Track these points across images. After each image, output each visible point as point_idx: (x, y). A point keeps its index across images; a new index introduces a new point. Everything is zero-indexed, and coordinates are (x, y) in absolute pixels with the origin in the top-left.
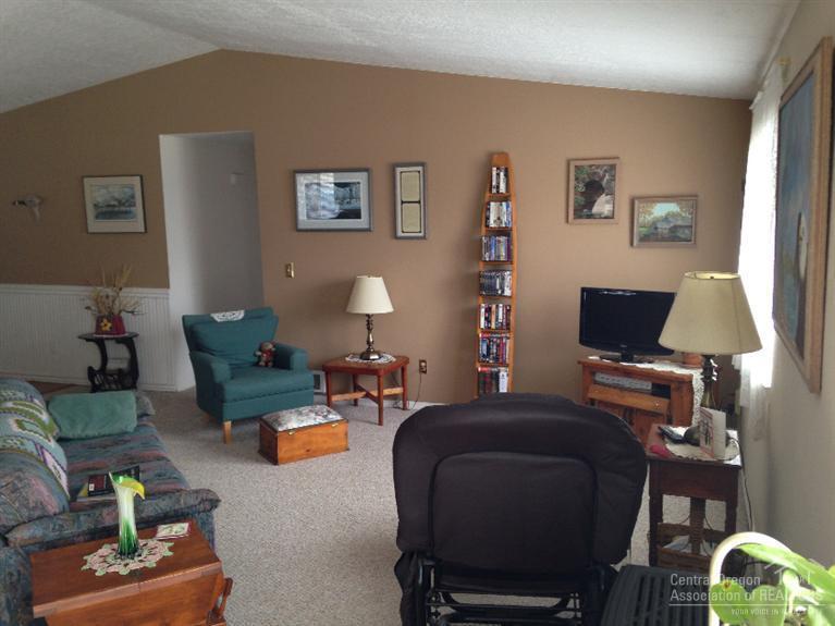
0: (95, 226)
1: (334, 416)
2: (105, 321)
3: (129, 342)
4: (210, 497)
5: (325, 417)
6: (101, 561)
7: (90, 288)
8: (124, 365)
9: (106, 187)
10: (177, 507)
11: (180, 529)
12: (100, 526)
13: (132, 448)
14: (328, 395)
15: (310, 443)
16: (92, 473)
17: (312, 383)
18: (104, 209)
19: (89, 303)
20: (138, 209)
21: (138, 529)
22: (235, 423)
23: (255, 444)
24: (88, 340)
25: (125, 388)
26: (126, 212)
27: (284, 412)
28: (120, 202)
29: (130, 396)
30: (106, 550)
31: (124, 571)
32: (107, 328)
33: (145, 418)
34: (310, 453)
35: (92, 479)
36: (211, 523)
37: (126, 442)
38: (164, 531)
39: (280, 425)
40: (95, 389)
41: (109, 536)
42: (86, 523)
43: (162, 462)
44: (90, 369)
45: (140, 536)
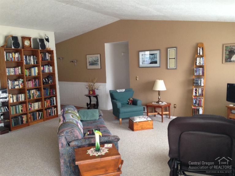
0: (89, 67)
1: (149, 119)
2: (91, 91)
3: (96, 97)
4: (117, 138)
5: (147, 119)
6: (91, 152)
7: (87, 83)
8: (95, 103)
9: (92, 57)
10: (109, 140)
11: (110, 145)
12: (91, 143)
13: (98, 124)
14: (147, 113)
15: (142, 126)
16: (88, 129)
17: (143, 109)
18: (91, 63)
19: (87, 87)
20: (99, 63)
21: (100, 145)
22: (123, 119)
23: (128, 125)
24: (87, 96)
25: (95, 108)
26: (96, 64)
27: (135, 117)
28: (95, 61)
29: (97, 110)
30: (92, 149)
31: (97, 155)
32: (91, 93)
33: (101, 116)
34: (142, 129)
35: (89, 131)
36: (118, 145)
37: (96, 122)
38: (106, 145)
39: (134, 120)
40: (88, 108)
41: (93, 146)
42: (87, 142)
43: (105, 128)
44: (87, 103)
45: (101, 146)
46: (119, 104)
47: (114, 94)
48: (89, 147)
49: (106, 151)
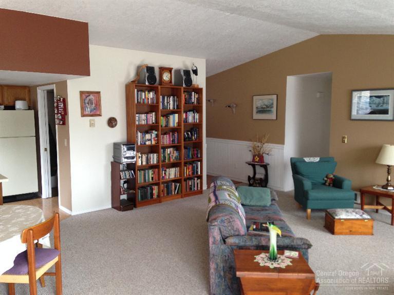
0: (256, 116)
1: (366, 216)
2: (256, 157)
3: (265, 167)
4: (308, 243)
5: (361, 216)
7: (252, 143)
8: (263, 177)
9: (262, 100)
10: (292, 244)
11: (295, 254)
12: (260, 244)
13: (269, 213)
14: (362, 204)
15: (352, 227)
17: (354, 197)
18: (260, 109)
19: (251, 149)
20: (274, 110)
21: (277, 250)
22: (313, 210)
23: (322, 222)
24: (249, 164)
25: (262, 186)
26: (269, 111)
27: (339, 210)
28: (267, 106)
29: (268, 191)
31: (272, 267)
32: (257, 160)
33: (274, 201)
34: (351, 233)
35: (255, 223)
36: (307, 255)
37: (266, 210)
38: (287, 253)
39: (336, 215)
40: (250, 185)
43: (282, 222)
44: (249, 177)
46: (307, 184)
47: (298, 164)
48: (257, 251)
49: (288, 262)
